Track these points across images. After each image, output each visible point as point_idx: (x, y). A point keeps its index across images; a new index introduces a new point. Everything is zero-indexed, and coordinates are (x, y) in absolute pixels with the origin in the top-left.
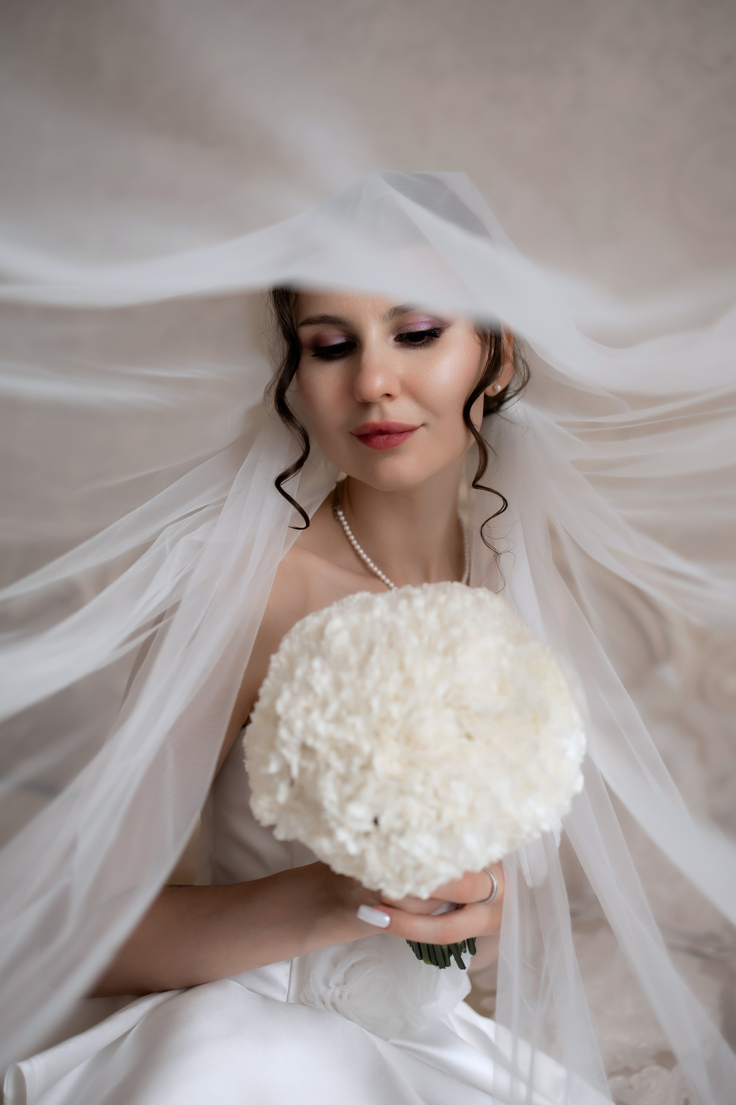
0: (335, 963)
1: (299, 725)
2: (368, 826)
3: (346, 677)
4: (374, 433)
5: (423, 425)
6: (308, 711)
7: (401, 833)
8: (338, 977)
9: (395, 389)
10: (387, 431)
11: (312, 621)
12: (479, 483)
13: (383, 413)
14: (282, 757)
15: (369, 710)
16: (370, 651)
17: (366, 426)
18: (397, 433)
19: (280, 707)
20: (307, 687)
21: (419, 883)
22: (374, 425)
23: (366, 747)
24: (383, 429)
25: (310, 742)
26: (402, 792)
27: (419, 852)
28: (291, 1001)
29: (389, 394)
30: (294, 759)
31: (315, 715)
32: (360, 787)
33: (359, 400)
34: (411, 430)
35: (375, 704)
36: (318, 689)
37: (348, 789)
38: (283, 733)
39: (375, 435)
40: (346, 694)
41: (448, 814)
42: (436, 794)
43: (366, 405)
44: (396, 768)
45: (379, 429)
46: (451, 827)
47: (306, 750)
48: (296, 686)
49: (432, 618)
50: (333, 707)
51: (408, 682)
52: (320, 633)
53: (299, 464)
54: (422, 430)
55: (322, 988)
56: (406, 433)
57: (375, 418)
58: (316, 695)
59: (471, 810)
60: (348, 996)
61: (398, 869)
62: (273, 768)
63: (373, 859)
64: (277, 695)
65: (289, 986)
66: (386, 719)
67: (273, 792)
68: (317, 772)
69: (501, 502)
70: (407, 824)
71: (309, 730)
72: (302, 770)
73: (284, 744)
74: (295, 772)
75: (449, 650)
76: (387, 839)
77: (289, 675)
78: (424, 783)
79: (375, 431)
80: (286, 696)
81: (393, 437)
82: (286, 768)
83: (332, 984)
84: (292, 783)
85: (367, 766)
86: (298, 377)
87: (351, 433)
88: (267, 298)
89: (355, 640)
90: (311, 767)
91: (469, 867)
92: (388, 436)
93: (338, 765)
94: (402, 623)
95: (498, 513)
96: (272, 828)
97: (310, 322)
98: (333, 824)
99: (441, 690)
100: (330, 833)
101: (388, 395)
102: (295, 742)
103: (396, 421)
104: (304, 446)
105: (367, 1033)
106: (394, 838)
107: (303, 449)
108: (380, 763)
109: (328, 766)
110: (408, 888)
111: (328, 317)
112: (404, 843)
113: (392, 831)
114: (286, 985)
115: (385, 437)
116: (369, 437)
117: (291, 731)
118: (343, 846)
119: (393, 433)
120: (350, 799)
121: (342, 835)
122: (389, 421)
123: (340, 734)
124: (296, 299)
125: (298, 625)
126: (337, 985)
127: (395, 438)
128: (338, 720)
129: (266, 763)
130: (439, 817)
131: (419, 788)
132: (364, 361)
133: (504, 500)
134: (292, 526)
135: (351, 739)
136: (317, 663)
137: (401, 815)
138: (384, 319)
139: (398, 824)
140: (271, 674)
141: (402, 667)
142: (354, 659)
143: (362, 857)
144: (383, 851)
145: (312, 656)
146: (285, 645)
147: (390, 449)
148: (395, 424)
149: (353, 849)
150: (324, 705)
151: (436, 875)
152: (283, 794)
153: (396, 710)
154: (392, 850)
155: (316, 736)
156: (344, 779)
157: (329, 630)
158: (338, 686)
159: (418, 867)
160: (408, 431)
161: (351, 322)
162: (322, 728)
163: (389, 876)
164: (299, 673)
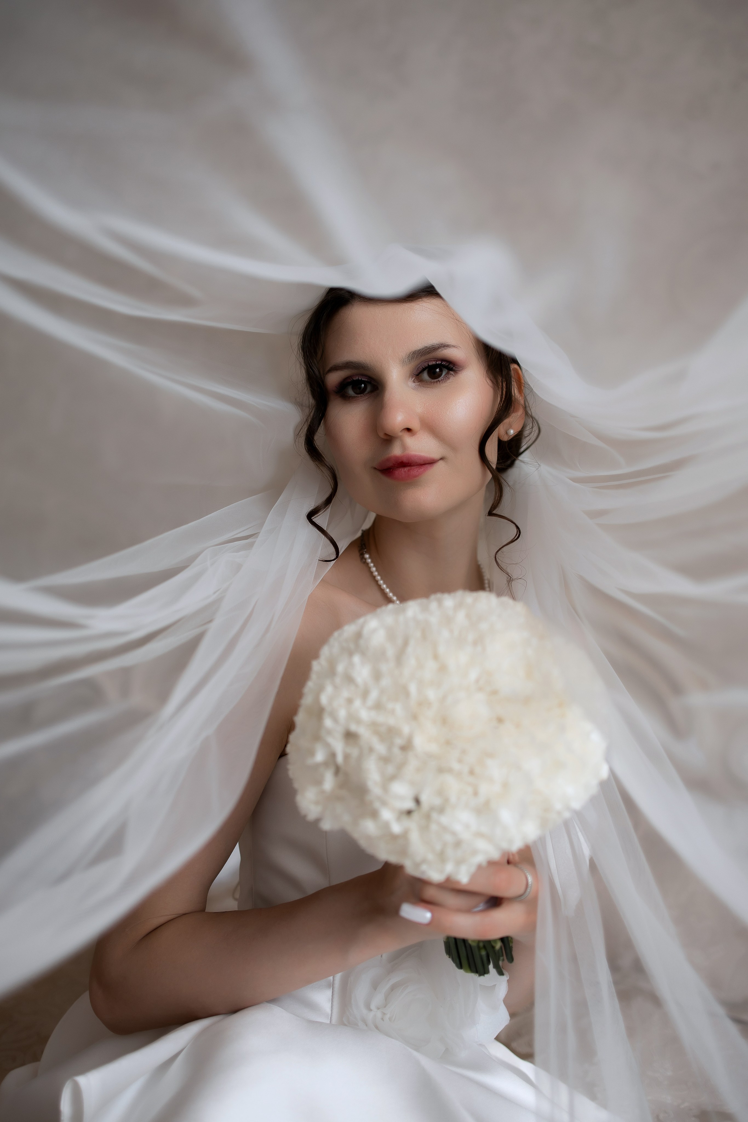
0: (375, 986)
1: (342, 713)
2: (410, 804)
3: (384, 668)
4: (395, 465)
5: (442, 459)
6: (350, 701)
7: (441, 810)
8: (378, 999)
9: (415, 425)
10: (408, 463)
11: (349, 630)
12: (494, 512)
13: (404, 447)
14: (327, 745)
15: (407, 694)
16: (406, 643)
17: (388, 460)
18: (417, 465)
19: (324, 699)
20: (349, 679)
21: (459, 862)
22: (397, 458)
23: (406, 730)
24: (405, 460)
25: (353, 728)
26: (441, 770)
27: (458, 828)
28: (334, 1021)
29: (410, 428)
30: (339, 746)
31: (357, 703)
32: (401, 766)
33: (382, 435)
34: (431, 462)
35: (413, 689)
36: (359, 680)
37: (390, 769)
38: (328, 722)
39: (397, 468)
40: (386, 682)
41: (484, 789)
42: (472, 772)
43: (388, 439)
44: (433, 748)
45: (400, 461)
46: (487, 803)
47: (350, 736)
48: (338, 680)
49: (461, 617)
50: (374, 695)
51: (443, 669)
52: (359, 635)
53: (328, 501)
54: (441, 463)
55: (364, 1011)
56: (427, 465)
57: (396, 451)
58: (356, 685)
59: (506, 785)
60: (390, 1019)
61: (438, 847)
62: (320, 756)
63: (415, 837)
64: (321, 689)
65: (332, 1011)
66: (424, 703)
67: (319, 782)
68: (360, 758)
69: (515, 530)
70: (446, 800)
71: (353, 717)
72: (347, 757)
73: (329, 732)
74: (340, 759)
75: (479, 641)
76: (428, 817)
77: (332, 672)
78: (460, 761)
79: (397, 464)
80: (329, 689)
81: (414, 469)
82: (333, 755)
83: (373, 1007)
84: (337, 771)
85: (407, 747)
86: (325, 422)
87: (375, 468)
88: (297, 351)
89: (391, 635)
90: (354, 752)
91: (505, 845)
92: (409, 468)
93: (381, 748)
94: (434, 620)
95: (512, 541)
96: (318, 821)
97: (336, 368)
98: (377, 805)
99: (473, 675)
100: (374, 814)
101: (409, 430)
102: (339, 731)
103: (417, 453)
104: (332, 482)
105: (410, 1050)
106: (434, 815)
107: (331, 485)
108: (420, 742)
109: (371, 750)
110: (449, 868)
111: (352, 362)
112: (444, 820)
113: (432, 809)
114: (328, 1010)
115: (406, 469)
116: (391, 470)
117: (335, 720)
118: (386, 825)
119: (414, 466)
120: (393, 778)
121: (387, 815)
122: (410, 453)
123: (381, 718)
124: (323, 351)
125: (336, 634)
126: (378, 1009)
127: (415, 471)
128: (378, 706)
129: (312, 753)
130: (476, 794)
131: (456, 766)
132: (386, 399)
133: (517, 527)
134: (322, 560)
135: (391, 721)
136: (357, 659)
137: (440, 792)
138: (403, 362)
139: (437, 801)
140: (314, 676)
141: (436, 657)
142: (391, 652)
143: (405, 835)
144: (424, 829)
145: (351, 654)
146: (325, 652)
147: (411, 482)
148: (415, 456)
149: (396, 828)
150: (365, 694)
151: (475, 852)
152: (329, 782)
153: (431, 694)
154: (434, 827)
155: (359, 721)
156: (386, 760)
157: (366, 631)
158: (377, 676)
159: (458, 844)
160: (428, 464)
161: (373, 367)
162: (365, 715)
163: (430, 857)
164: (340, 668)
